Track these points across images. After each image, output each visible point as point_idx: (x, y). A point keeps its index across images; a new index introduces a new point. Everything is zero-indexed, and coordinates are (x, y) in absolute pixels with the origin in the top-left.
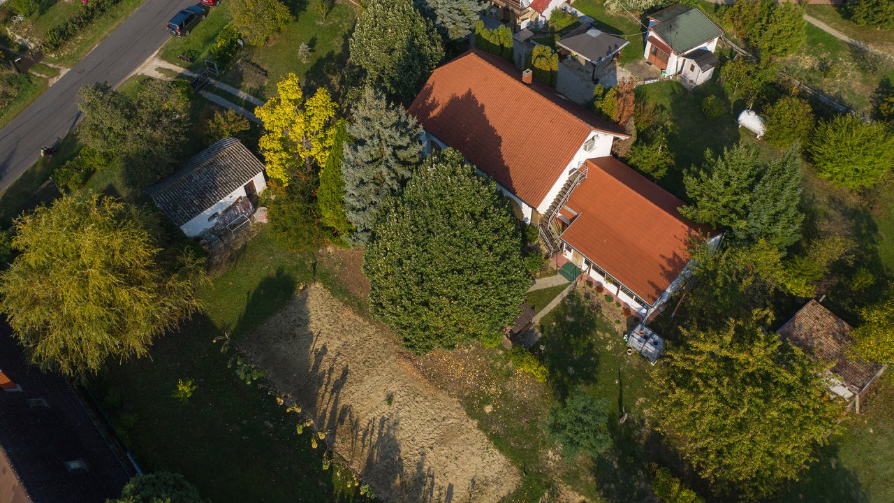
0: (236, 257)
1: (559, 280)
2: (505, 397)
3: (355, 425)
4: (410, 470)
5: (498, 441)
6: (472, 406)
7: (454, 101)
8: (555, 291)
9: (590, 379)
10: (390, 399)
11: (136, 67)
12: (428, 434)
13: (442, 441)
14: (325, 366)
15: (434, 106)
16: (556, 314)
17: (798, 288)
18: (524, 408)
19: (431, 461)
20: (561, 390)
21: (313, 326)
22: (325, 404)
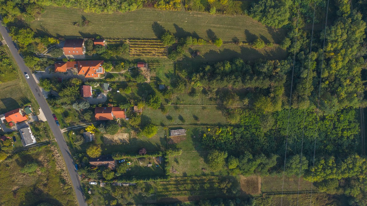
0: (96, 138)
1: (118, 119)
2: (123, 130)
3: (117, 140)
4: (123, 139)
5: (125, 133)
6: (122, 132)
7: (99, 117)
8: (119, 120)
9: (127, 124)
10: (117, 137)
11: (61, 133)
12: (121, 137)
13: (122, 136)
14: (111, 139)
15: (98, 118)
16: (121, 122)
17: (133, 106)
18: (125, 130)
19: (123, 138)
20: (126, 127)
21: (107, 138)
22: (114, 141)
